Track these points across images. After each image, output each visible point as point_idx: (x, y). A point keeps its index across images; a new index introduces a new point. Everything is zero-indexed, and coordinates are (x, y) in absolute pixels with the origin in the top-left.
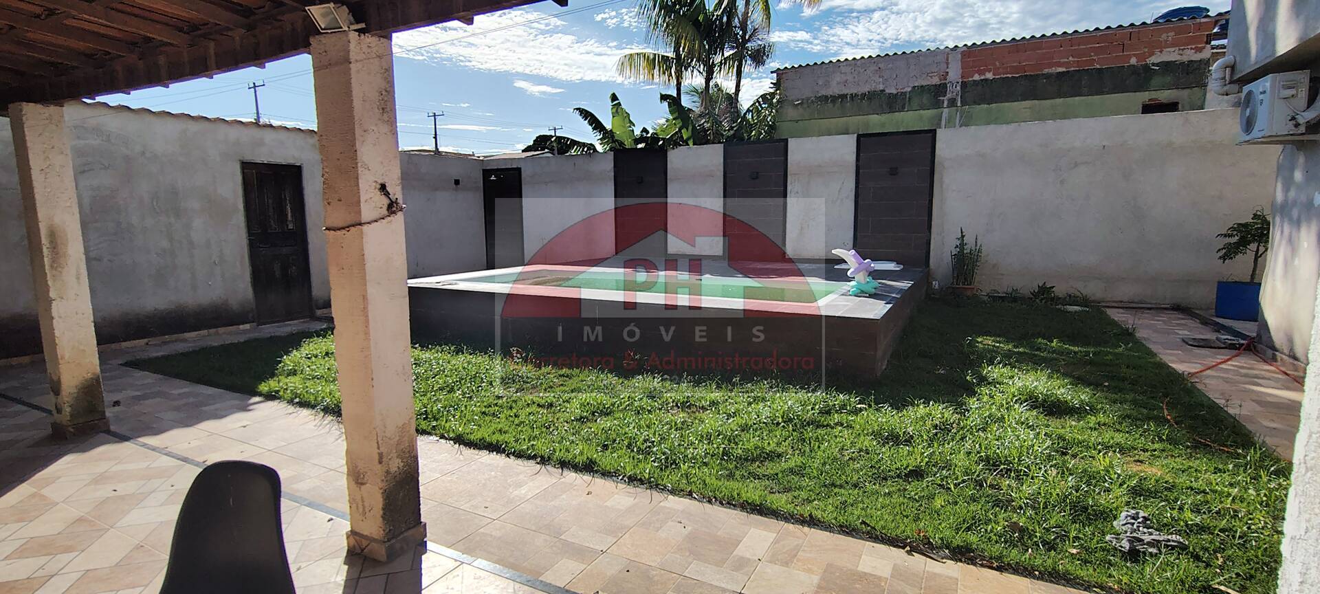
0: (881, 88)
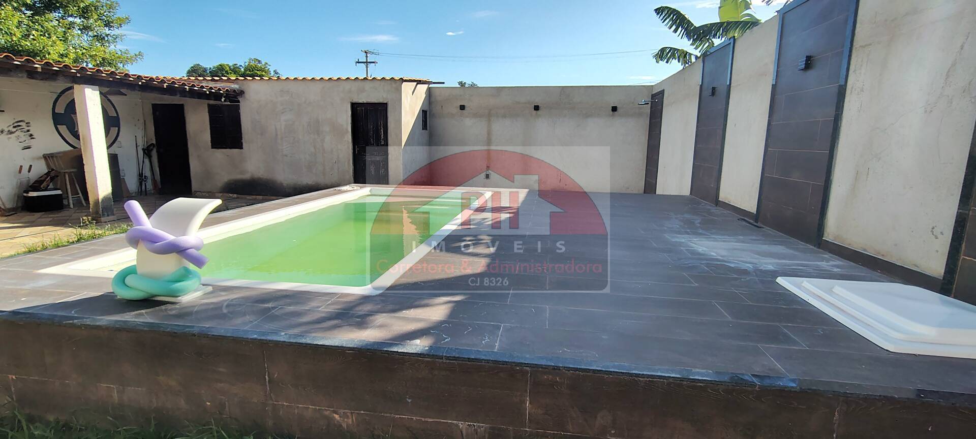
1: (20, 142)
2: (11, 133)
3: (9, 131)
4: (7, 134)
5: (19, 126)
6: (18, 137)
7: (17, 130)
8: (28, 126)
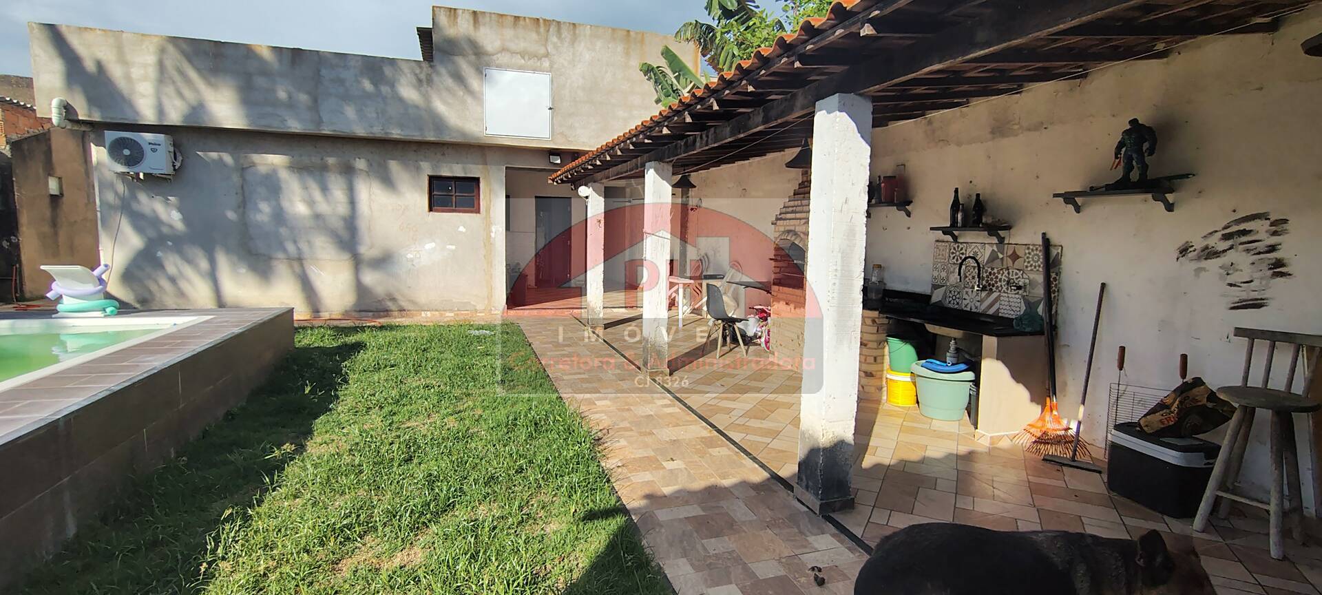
1: (1231, 285)
2: (1210, 253)
3: (1207, 248)
4: (1199, 258)
5: (1244, 232)
6: (1229, 269)
7: (1231, 248)
8: (1275, 233)
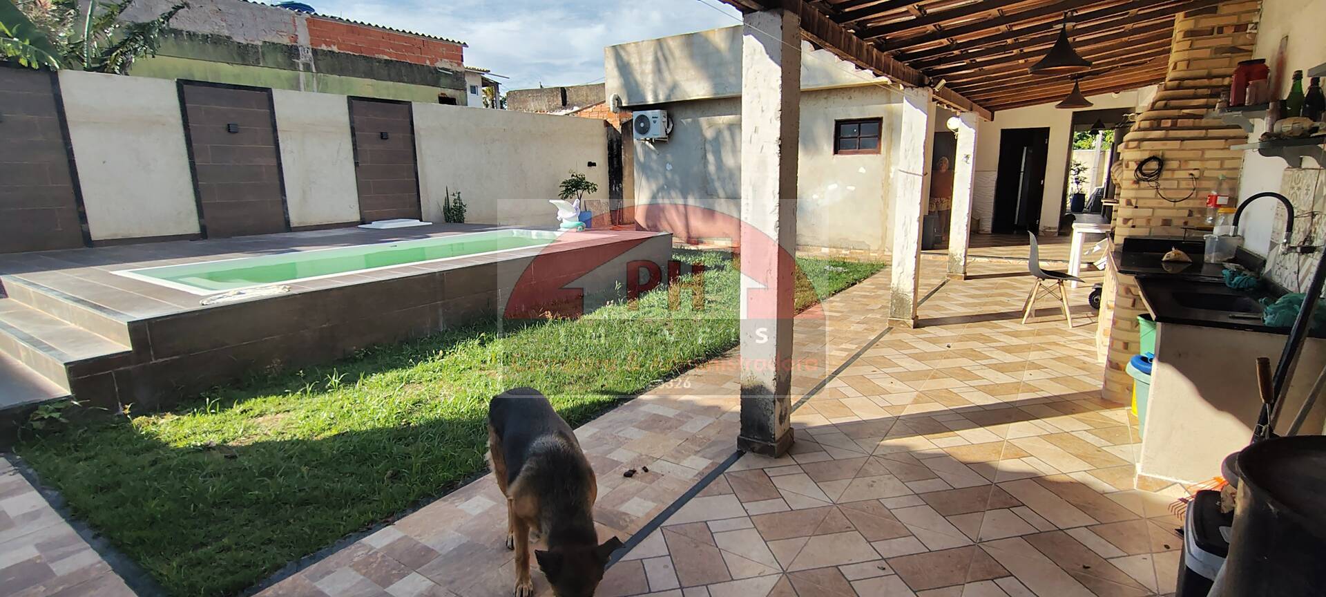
0: (227, 35)
